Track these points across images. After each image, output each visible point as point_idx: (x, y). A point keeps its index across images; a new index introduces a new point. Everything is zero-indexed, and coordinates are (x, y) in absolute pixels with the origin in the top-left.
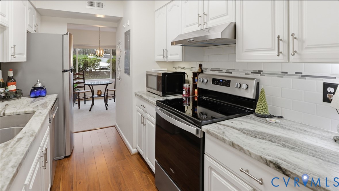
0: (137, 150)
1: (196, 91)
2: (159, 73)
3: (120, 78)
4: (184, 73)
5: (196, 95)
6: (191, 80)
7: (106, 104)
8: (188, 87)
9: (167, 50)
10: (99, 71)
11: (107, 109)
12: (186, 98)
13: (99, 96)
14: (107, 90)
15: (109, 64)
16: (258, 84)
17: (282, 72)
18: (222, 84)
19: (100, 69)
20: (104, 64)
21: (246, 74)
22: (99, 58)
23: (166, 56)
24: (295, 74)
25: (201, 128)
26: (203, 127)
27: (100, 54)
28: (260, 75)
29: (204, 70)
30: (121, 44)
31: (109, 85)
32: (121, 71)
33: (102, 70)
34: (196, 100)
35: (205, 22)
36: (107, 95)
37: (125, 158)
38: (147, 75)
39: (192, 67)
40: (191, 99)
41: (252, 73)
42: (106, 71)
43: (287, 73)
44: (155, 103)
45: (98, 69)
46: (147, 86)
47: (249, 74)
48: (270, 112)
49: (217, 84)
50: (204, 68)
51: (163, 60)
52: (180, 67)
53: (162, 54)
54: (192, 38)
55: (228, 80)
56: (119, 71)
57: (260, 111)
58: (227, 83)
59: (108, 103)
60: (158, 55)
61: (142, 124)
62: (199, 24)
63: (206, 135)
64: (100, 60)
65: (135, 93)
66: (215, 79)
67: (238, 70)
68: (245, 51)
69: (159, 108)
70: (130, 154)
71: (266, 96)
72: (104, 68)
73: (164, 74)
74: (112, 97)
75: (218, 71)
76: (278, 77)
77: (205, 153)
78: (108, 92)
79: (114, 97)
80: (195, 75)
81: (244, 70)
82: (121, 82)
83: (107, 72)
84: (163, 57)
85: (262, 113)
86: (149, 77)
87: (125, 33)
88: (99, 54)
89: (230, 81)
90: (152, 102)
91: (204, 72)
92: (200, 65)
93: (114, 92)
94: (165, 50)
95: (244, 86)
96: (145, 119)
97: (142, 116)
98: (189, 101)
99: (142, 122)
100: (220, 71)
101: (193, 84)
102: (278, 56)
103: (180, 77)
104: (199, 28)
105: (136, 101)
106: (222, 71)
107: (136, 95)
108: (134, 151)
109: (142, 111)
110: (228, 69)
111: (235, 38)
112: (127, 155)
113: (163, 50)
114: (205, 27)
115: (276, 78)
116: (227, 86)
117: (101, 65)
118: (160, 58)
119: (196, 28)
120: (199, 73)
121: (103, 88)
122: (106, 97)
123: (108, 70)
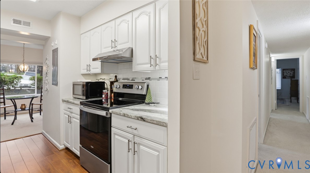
0: (65, 146)
1: (113, 94)
2: (83, 82)
3: (47, 90)
4: (104, 82)
5: (113, 97)
6: (109, 87)
7: (32, 118)
8: (107, 92)
9: (90, 65)
10: (20, 88)
11: (32, 121)
12: (105, 100)
13: (23, 109)
14: (32, 104)
15: (32, 82)
16: (148, 86)
17: (160, 78)
18: (128, 88)
19: (21, 87)
20: (26, 81)
21: (142, 80)
22: (20, 75)
23: (89, 70)
24: (164, 78)
25: (109, 111)
26: (110, 110)
27: (24, 69)
28: (150, 80)
29: (118, 79)
30: (48, 60)
31: (34, 98)
32: (48, 83)
33: (23, 87)
34: (113, 101)
35: (116, 46)
36: (32, 109)
37: (54, 153)
38: (74, 85)
39: (110, 78)
40: (109, 100)
41: (145, 79)
42: (29, 88)
43: (161, 78)
44: (79, 104)
45: (18, 87)
46: (73, 94)
47: (144, 80)
48: (153, 101)
49: (126, 88)
50: (118, 78)
51: (87, 73)
52: (102, 79)
53: (86, 68)
54: (106, 56)
55: (132, 85)
56: (46, 84)
57: (148, 100)
58: (131, 87)
59: (33, 117)
60: (83, 69)
61: (68, 123)
62: (112, 47)
63: (112, 114)
64: (21, 78)
65: (62, 99)
66: (124, 85)
67: (138, 78)
68: (137, 65)
69: (82, 106)
70: (58, 150)
71: (151, 92)
72: (26, 85)
73: (87, 83)
74: (38, 110)
75: (127, 80)
76: (158, 80)
77: (112, 126)
78: (33, 106)
79: (40, 110)
80: (112, 83)
81: (141, 78)
82: (48, 93)
83: (31, 89)
84: (87, 70)
85: (148, 102)
86: (75, 86)
87: (53, 51)
88: (22, 69)
89: (133, 85)
90: (77, 103)
91: (118, 81)
92: (116, 77)
93: (40, 105)
94: (88, 65)
95: (140, 87)
96: (71, 118)
97: (68, 116)
98: (107, 102)
99: (69, 121)
100: (128, 79)
101: (110, 90)
102: (150, 67)
103: (101, 85)
104: (112, 50)
105: (63, 106)
106: (129, 79)
107: (64, 101)
108: (61, 147)
109: (68, 113)
110: (133, 78)
111: (132, 57)
112: (55, 151)
113: (87, 65)
114: (116, 49)
115: (157, 81)
116: (131, 88)
117: (22, 83)
118: (85, 72)
119: (110, 49)
120: (115, 82)
121: (27, 103)
122: (31, 110)
123: (31, 88)
